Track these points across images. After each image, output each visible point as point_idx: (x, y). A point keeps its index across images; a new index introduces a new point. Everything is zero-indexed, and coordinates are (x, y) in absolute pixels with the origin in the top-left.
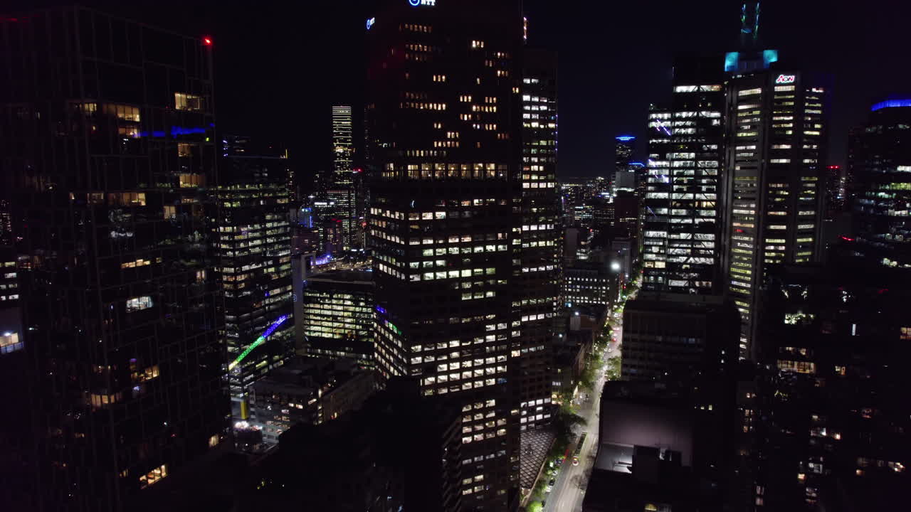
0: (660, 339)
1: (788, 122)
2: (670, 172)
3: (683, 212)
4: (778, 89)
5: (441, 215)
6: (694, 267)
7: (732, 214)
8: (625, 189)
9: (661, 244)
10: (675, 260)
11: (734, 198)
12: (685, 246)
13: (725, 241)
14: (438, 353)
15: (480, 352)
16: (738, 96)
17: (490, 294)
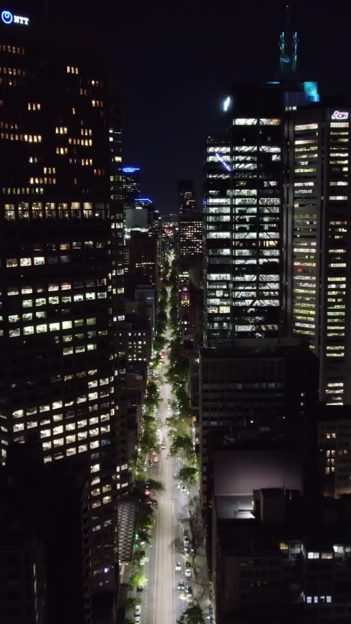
0: (240, 386)
1: (344, 159)
2: (231, 210)
3: (246, 252)
4: (333, 125)
5: (40, 260)
6: (260, 310)
7: (293, 253)
8: (139, 229)
9: (225, 287)
10: (240, 304)
11: (294, 237)
12: (250, 288)
13: (287, 280)
14: (40, 417)
15: (82, 412)
16: (294, 131)
17: (90, 347)
